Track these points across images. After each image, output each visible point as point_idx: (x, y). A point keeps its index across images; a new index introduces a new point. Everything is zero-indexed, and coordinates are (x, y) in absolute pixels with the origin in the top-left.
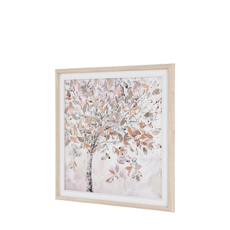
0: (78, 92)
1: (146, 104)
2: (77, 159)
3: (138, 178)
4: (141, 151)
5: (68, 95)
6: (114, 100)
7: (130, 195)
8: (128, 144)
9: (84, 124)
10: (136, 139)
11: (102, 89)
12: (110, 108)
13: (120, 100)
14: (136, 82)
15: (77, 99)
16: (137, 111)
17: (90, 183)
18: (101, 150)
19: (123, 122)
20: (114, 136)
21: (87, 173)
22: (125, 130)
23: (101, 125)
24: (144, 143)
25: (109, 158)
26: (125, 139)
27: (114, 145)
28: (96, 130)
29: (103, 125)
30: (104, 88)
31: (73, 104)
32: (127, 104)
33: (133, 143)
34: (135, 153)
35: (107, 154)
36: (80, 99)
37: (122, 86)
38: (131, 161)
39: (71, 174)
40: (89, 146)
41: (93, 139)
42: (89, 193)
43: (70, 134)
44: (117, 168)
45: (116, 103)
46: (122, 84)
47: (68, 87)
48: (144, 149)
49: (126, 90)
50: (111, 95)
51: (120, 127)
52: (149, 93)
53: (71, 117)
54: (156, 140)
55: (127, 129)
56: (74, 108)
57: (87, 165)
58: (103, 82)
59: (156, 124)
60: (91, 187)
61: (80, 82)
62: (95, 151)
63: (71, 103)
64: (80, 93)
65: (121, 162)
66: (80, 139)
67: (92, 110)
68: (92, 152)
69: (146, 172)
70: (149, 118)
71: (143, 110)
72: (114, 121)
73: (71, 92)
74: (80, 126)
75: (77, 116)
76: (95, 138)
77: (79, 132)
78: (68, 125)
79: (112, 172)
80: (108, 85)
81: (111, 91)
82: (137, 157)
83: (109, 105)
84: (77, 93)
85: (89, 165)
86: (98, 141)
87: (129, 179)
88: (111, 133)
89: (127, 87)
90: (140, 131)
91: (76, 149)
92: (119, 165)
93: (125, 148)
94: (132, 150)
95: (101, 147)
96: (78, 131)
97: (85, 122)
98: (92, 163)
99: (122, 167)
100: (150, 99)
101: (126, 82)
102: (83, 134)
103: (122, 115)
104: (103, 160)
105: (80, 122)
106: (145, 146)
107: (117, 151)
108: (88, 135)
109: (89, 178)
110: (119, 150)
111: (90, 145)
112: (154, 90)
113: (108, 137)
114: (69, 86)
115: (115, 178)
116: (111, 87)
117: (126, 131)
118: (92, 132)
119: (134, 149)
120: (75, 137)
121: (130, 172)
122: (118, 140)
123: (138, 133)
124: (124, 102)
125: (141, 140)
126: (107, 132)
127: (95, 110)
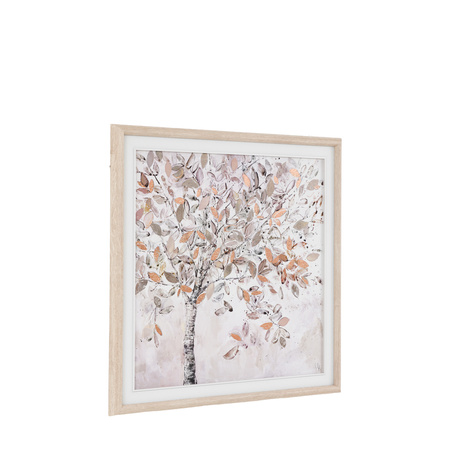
0: (166, 176)
1: (297, 206)
2: (163, 321)
3: (283, 343)
4: (288, 291)
5: (141, 183)
6: (241, 197)
7: (270, 376)
8: (267, 280)
9: (178, 244)
10: (280, 270)
11: (217, 174)
12: (232, 212)
13: (252, 198)
14: (280, 164)
15: (164, 192)
16: (282, 219)
17: (192, 366)
18: (215, 295)
19: (258, 239)
20: (240, 267)
21: (185, 346)
22: (260, 253)
23: (215, 246)
24: (294, 277)
25: (231, 310)
26: (261, 271)
27: (241, 285)
28: (205, 255)
29: (218, 246)
30: (220, 172)
31: (154, 201)
32: (264, 205)
33: (275, 277)
34: (277, 296)
35: (225, 303)
36: (171, 192)
37: (256, 170)
38: (271, 312)
39: (149, 352)
40: (189, 290)
41: (199, 275)
42: (190, 386)
43: (147, 267)
44: (246, 329)
45: (244, 202)
46: (256, 166)
47: (142, 166)
48: (294, 289)
49: (262, 179)
50: (236, 187)
51: (252, 249)
52: (302, 187)
53: (150, 230)
54: (313, 269)
55: (264, 253)
56: (156, 210)
57: (184, 329)
58: (219, 161)
59: (314, 242)
60: (194, 374)
61: (169, 157)
62: (201, 300)
63: (148, 201)
64: (171, 180)
65: (252, 316)
66: (169, 276)
67: (196, 215)
68: (195, 302)
69: (296, 329)
70: (301, 232)
71: (293, 217)
72: (240, 238)
73: (150, 178)
74: (170, 250)
75: (164, 227)
76: (203, 272)
77: (168, 262)
78: (143, 248)
79: (236, 337)
80: (229, 167)
81: (234, 179)
82: (282, 303)
83: (230, 207)
84: (164, 180)
85: (188, 330)
86: (208, 278)
87: (267, 345)
88: (234, 262)
89: (264, 173)
90: (286, 254)
91: (161, 298)
92: (251, 321)
93: (260, 289)
94: (273, 291)
95: (214, 291)
96: (166, 260)
97: (181, 241)
98: (196, 323)
99: (255, 325)
100: (304, 196)
101: (263, 163)
102: (178, 267)
103: (256, 225)
104: (217, 315)
105: (171, 240)
106: (295, 282)
107: (245, 296)
108: (187, 266)
109: (189, 355)
110: (250, 293)
111: (192, 287)
112: (309, 181)
113: (228, 270)
114: (146, 165)
115: (241, 349)
116: (234, 171)
117: (263, 257)
118: (196, 261)
119: (277, 289)
120: (158, 273)
121: (268, 332)
122: (248, 274)
123: (283, 258)
124: (258, 202)
125: (289, 272)
126: (226, 260)
127: (202, 217)
